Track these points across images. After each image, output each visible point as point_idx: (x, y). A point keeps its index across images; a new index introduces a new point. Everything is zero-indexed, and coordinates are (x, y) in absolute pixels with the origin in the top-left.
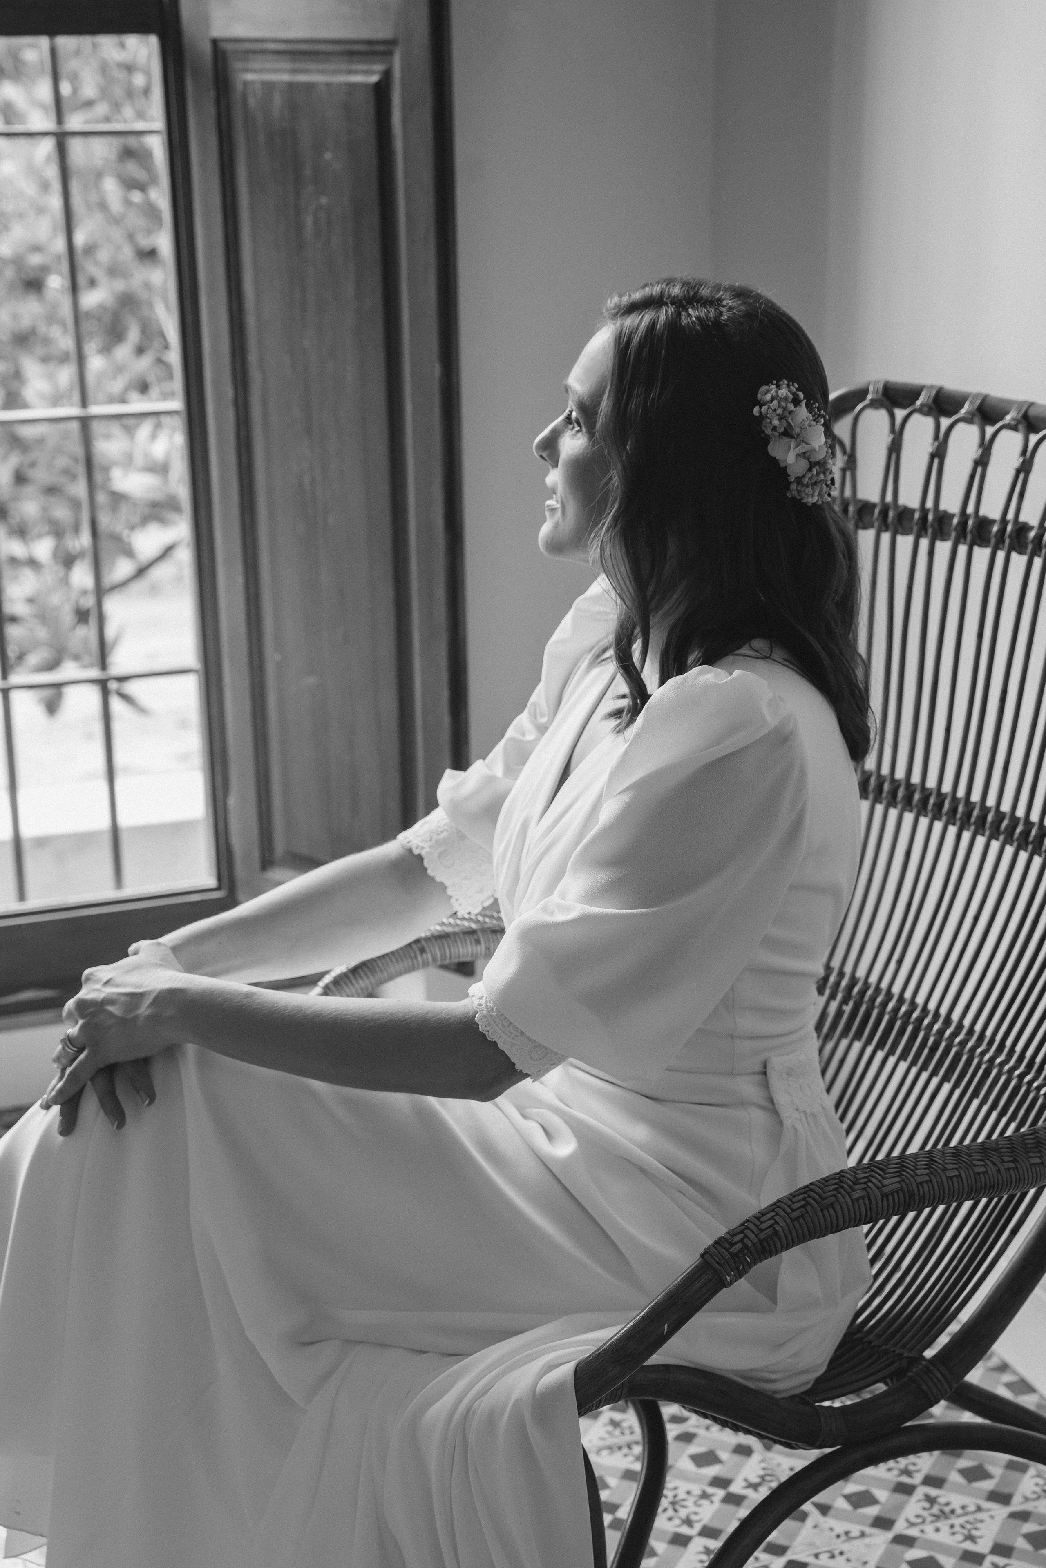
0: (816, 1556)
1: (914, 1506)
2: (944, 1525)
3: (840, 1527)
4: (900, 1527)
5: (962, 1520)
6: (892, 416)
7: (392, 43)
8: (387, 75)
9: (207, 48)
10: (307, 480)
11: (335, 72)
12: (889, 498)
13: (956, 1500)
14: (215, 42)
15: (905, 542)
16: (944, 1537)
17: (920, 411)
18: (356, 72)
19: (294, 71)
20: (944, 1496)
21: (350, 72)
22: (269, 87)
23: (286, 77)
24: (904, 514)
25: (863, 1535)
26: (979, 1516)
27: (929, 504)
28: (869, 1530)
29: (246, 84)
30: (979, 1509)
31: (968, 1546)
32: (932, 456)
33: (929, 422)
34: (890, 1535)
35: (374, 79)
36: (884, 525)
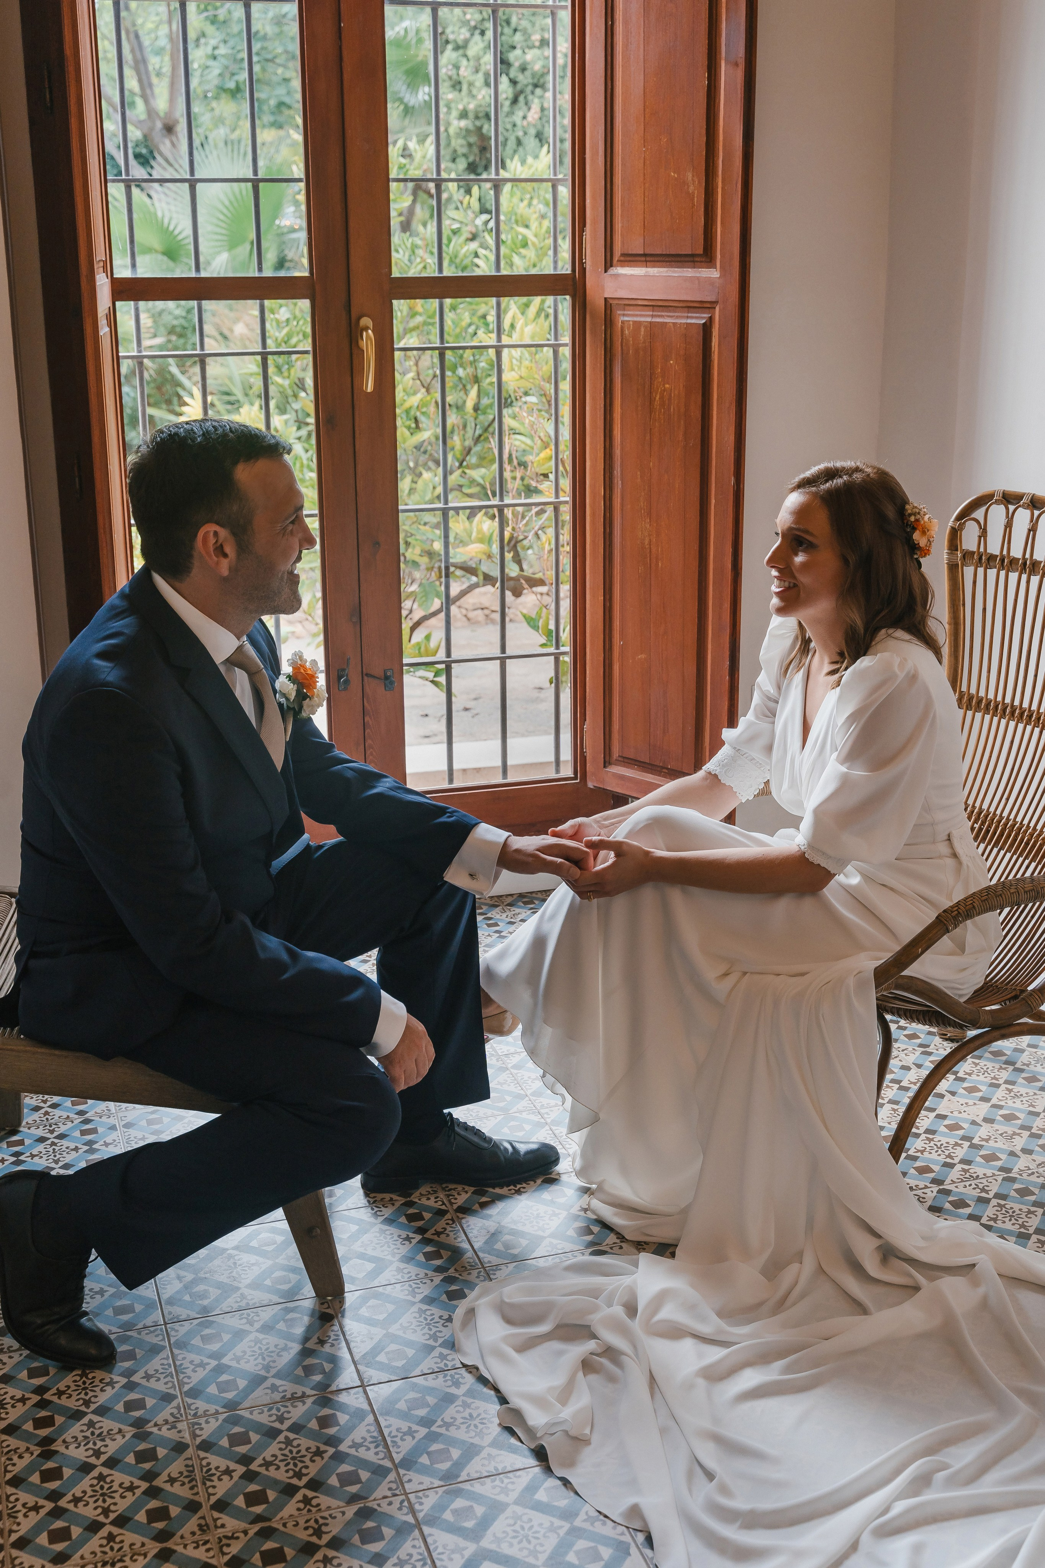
0: (952, 1112)
1: (1000, 1093)
2: (1018, 1101)
3: (963, 1101)
4: (994, 1101)
5: (1027, 1099)
6: (1007, 509)
7: (716, 302)
8: (711, 319)
9: (602, 303)
10: (647, 542)
11: (677, 317)
12: (1005, 552)
13: (1023, 1091)
14: (605, 299)
15: (1013, 576)
16: (1018, 1104)
17: (1023, 506)
18: (692, 318)
19: (652, 316)
20: (1016, 1089)
21: (688, 317)
22: (637, 324)
23: (649, 319)
24: (1013, 561)
25: (975, 1104)
26: (1036, 1097)
27: (1028, 556)
28: (977, 1102)
29: (623, 322)
30: (1035, 1094)
31: (1031, 1109)
32: (1029, 530)
33: (1028, 512)
34: (990, 1104)
35: (704, 321)
36: (1002, 566)
